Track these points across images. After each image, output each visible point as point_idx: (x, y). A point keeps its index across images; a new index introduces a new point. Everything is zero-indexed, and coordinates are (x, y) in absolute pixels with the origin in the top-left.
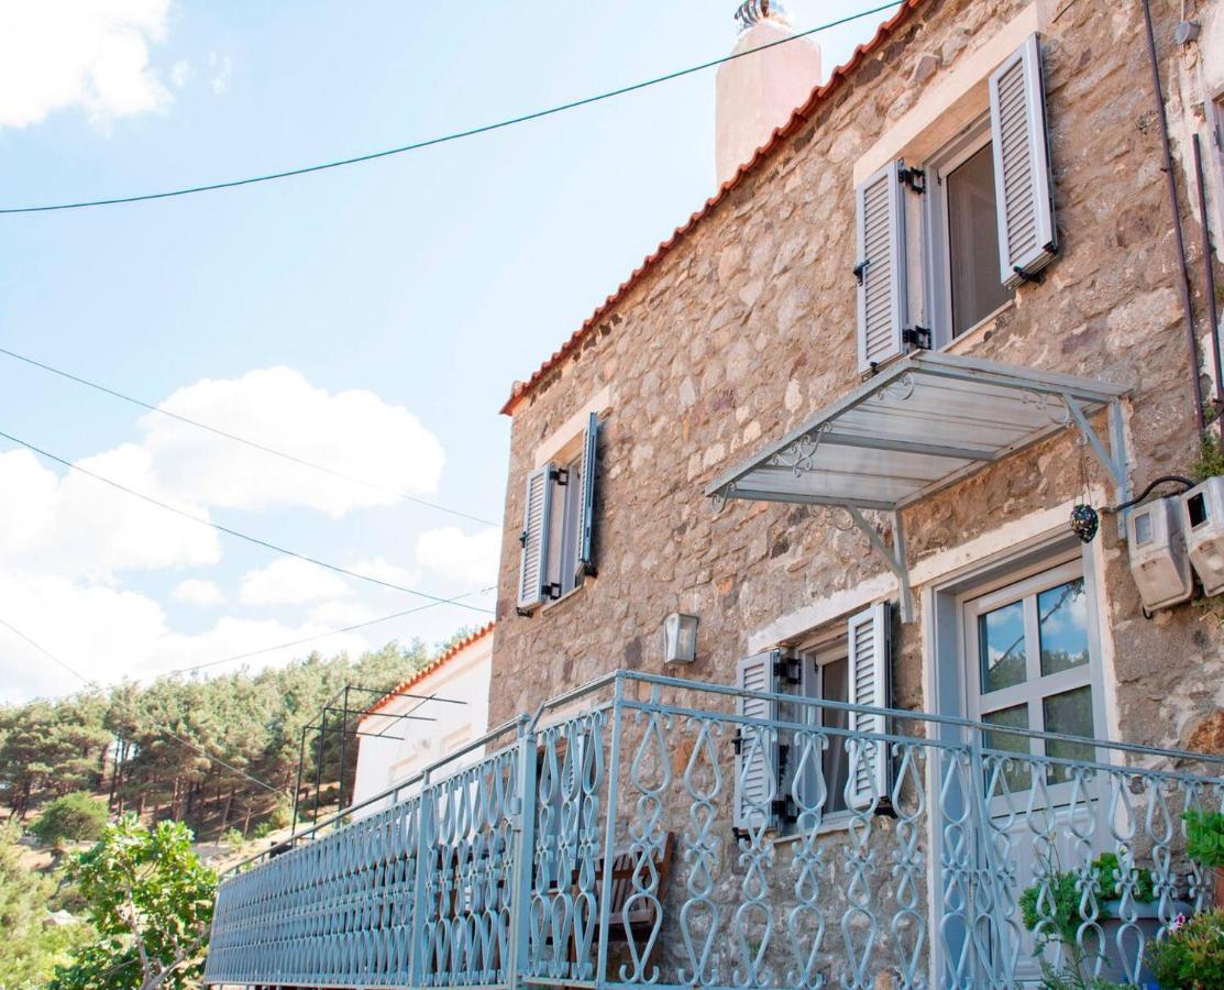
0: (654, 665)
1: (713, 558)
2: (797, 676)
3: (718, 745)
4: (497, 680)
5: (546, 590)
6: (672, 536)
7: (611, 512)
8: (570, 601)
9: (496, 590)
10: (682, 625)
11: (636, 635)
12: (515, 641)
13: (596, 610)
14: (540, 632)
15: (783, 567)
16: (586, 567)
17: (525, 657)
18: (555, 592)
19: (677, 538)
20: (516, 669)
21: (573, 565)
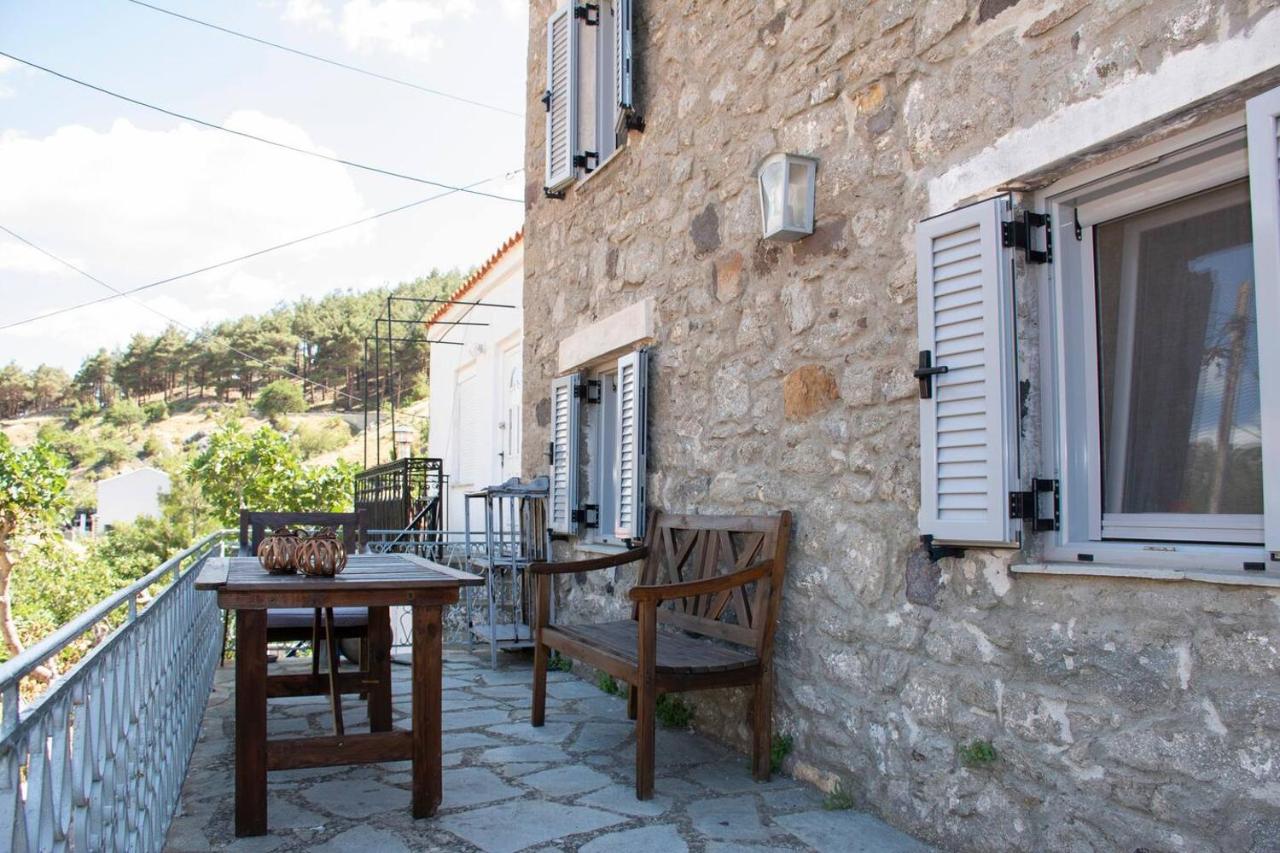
0: (740, 243)
1: (840, 55)
2: (1043, 248)
3: (870, 373)
4: (531, 281)
5: (580, 162)
6: (760, 40)
7: (659, 34)
8: (611, 169)
9: (523, 173)
10: (793, 174)
11: (706, 204)
12: (547, 230)
13: (645, 176)
14: (574, 216)
15: (1012, 32)
16: (628, 117)
17: (560, 250)
18: (591, 162)
19: (770, 41)
20: (551, 265)
21: (612, 115)
